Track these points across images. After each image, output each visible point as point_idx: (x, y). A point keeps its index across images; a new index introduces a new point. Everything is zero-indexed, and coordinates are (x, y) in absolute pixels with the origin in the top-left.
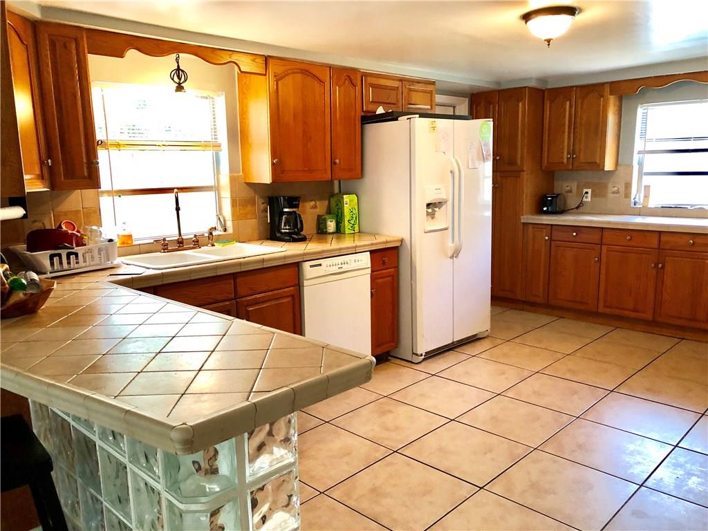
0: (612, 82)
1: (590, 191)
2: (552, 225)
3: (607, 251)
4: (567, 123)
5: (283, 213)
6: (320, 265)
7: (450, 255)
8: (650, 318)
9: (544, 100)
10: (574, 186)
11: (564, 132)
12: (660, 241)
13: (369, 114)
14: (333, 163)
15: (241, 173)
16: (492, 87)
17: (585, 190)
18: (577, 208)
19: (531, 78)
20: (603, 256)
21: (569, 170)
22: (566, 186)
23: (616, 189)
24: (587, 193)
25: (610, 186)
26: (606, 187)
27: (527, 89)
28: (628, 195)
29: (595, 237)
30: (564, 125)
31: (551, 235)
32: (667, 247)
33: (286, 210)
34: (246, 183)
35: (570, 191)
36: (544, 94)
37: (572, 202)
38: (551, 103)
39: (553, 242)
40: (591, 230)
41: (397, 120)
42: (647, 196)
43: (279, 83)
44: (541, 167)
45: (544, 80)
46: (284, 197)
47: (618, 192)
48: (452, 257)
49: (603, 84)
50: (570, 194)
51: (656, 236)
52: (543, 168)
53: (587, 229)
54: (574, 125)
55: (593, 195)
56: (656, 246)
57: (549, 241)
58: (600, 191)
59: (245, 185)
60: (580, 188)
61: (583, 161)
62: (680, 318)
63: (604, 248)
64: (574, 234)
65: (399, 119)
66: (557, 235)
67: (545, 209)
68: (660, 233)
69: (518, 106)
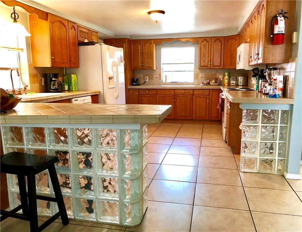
0: (154, 39)
1: (147, 77)
2: (139, 89)
3: (159, 97)
4: (140, 53)
5: (52, 80)
6: (77, 100)
7: (115, 98)
8: (173, 118)
9: (131, 44)
10: (142, 76)
11: (139, 56)
12: (175, 92)
13: (80, 42)
14: (70, 60)
15: (32, 63)
16: (114, 37)
17: (146, 77)
18: (144, 83)
19: (128, 35)
20: (158, 99)
21: (141, 69)
22: (139, 76)
23: (156, 76)
24: (147, 78)
25: (154, 75)
26: (153, 76)
27: (126, 39)
28: (160, 79)
29: (154, 92)
30: (139, 53)
31: (139, 92)
32: (177, 94)
33: (53, 79)
34: (34, 67)
35: (141, 78)
36: (131, 41)
37: (142, 81)
38: (133, 45)
39: (140, 95)
40: (153, 90)
41: (94, 45)
42: (166, 79)
43: (53, 24)
44: (131, 68)
45: (131, 36)
46: (52, 74)
47: (157, 78)
48: (116, 99)
49: (151, 39)
50: (141, 79)
51: (173, 91)
52: (132, 69)
53: (151, 90)
54: (142, 54)
55: (149, 79)
56: (174, 94)
57: (138, 95)
58: (151, 78)
59: (34, 68)
60: (144, 77)
61: (146, 66)
62: (182, 116)
63: (158, 96)
64: (147, 92)
65: (95, 44)
66: (141, 92)
67: (134, 84)
68: (175, 89)
69: (124, 45)
